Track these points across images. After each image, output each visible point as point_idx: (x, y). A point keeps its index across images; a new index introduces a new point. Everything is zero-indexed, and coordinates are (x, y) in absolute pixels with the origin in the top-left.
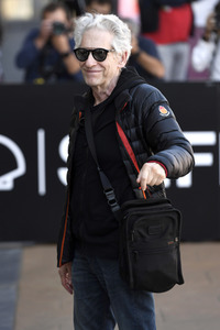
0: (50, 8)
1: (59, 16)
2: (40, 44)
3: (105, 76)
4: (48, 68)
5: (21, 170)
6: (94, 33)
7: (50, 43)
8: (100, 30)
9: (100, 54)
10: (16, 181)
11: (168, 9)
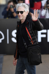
0: (10, 2)
1: (12, 4)
2: (7, 10)
3: (23, 17)
4: (9, 15)
5: (3, 38)
6: (20, 8)
7: (10, 10)
8: (21, 7)
9: (22, 12)
10: (2, 41)
11: (36, 2)
